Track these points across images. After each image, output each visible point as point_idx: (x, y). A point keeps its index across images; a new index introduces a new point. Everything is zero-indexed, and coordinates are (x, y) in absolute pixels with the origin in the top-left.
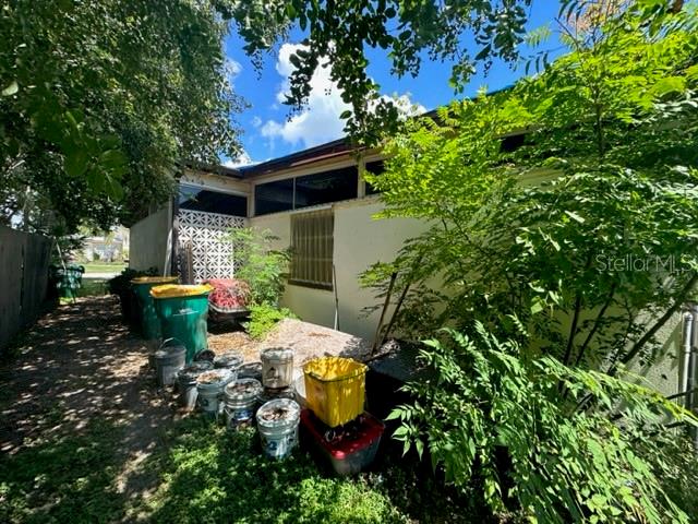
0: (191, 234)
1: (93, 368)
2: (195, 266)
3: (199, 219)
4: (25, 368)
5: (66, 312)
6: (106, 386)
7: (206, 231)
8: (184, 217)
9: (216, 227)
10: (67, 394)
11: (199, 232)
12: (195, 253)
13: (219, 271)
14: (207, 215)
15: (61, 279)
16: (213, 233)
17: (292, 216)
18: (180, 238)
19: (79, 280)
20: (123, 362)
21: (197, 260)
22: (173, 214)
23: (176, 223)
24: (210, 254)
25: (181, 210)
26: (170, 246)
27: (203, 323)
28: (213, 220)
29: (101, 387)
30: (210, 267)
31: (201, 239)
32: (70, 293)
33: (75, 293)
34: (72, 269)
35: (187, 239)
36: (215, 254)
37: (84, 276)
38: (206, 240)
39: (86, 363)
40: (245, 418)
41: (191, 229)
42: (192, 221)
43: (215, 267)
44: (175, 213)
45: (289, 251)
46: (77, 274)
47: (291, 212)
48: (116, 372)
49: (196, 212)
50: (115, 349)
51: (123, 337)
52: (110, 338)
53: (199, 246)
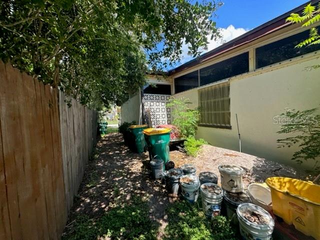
0: (149, 105)
1: (122, 167)
2: (152, 120)
3: (152, 98)
4: (99, 165)
5: (104, 140)
6: (130, 176)
7: (155, 103)
8: (146, 97)
9: (159, 101)
10: (117, 179)
11: (152, 104)
12: (151, 113)
13: (161, 121)
14: (155, 95)
15: (101, 127)
16: (158, 104)
17: (199, 91)
18: (145, 107)
19: (106, 127)
20: (133, 164)
21: (152, 117)
22: (142, 97)
23: (143, 101)
24: (157, 113)
25: (144, 94)
26: (141, 111)
27: (168, 147)
28: (157, 98)
29: (128, 176)
30: (158, 120)
31: (153, 107)
32: (104, 133)
33: (106, 133)
34: (104, 123)
35: (147, 107)
36: (159, 113)
37: (108, 126)
38: (155, 107)
39: (119, 164)
40: (217, 210)
41: (149, 103)
42: (149, 99)
43: (159, 119)
44: (142, 96)
45: (199, 109)
46: (105, 125)
47: (198, 88)
48: (132, 169)
49: (150, 95)
50: (127, 157)
51: (128, 151)
52: (123, 152)
53: (152, 110)
